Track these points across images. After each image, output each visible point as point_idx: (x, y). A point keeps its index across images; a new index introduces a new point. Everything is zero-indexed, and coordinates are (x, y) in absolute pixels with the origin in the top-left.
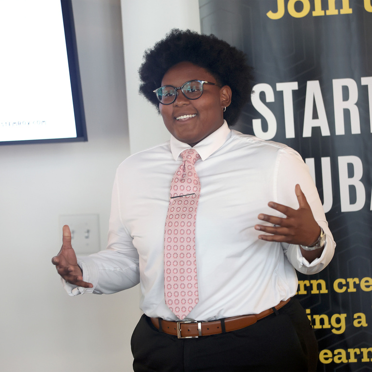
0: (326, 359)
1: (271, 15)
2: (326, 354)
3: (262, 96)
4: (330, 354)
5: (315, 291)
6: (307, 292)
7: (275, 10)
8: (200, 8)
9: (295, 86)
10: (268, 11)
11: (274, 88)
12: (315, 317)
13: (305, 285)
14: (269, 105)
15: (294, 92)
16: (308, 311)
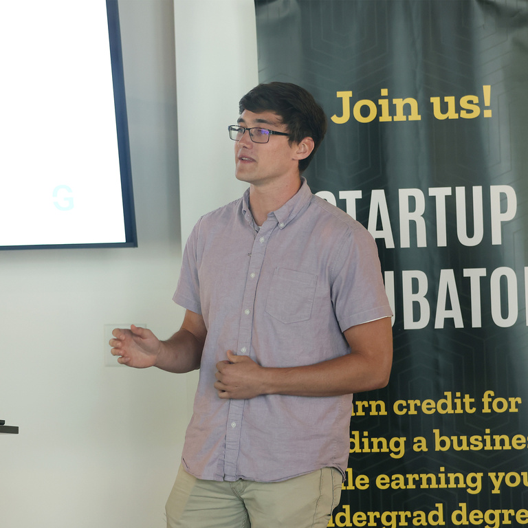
0: (383, 484)
1: (335, 119)
2: (383, 479)
4: (387, 480)
5: (374, 413)
6: (366, 414)
7: (340, 114)
9: (358, 194)
10: (332, 115)
11: (337, 196)
12: (373, 440)
13: (363, 406)
15: (358, 201)
16: (366, 434)
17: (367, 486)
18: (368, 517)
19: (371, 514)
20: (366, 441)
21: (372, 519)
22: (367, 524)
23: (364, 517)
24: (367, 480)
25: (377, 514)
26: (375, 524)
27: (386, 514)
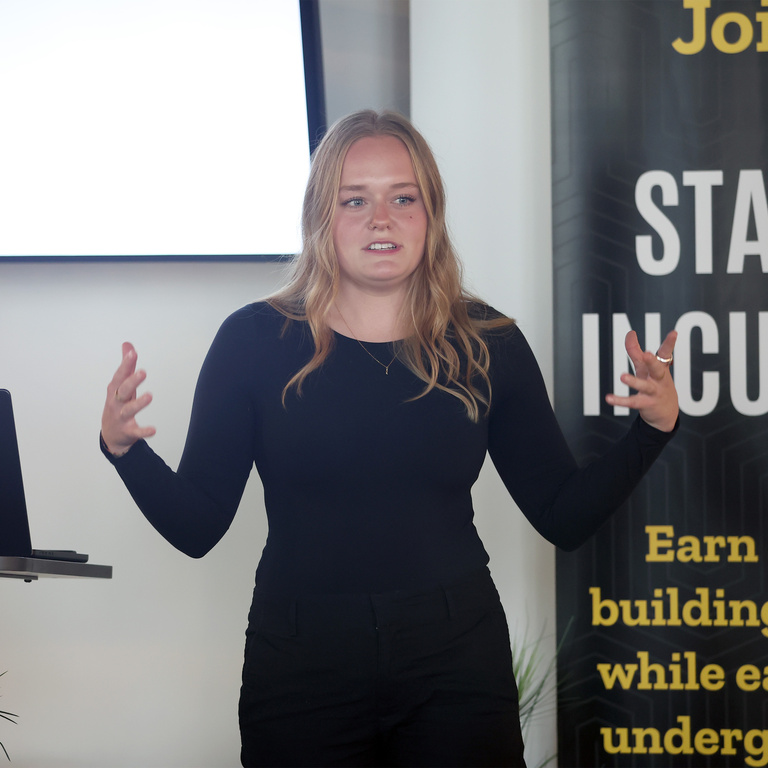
0: (749, 682)
2: (748, 673)
3: (657, 193)
4: (756, 674)
5: (734, 557)
6: (721, 558)
7: (688, 37)
8: (552, 26)
9: (716, 177)
10: (674, 39)
11: (679, 180)
12: (732, 604)
13: (717, 545)
14: (667, 211)
15: (715, 189)
16: (720, 593)
17: (720, 685)
18: (721, 739)
19: (727, 734)
20: (720, 606)
21: (728, 742)
22: (719, 751)
23: (715, 738)
24: (720, 673)
25: (738, 734)
26: (733, 752)
27: (753, 733)
